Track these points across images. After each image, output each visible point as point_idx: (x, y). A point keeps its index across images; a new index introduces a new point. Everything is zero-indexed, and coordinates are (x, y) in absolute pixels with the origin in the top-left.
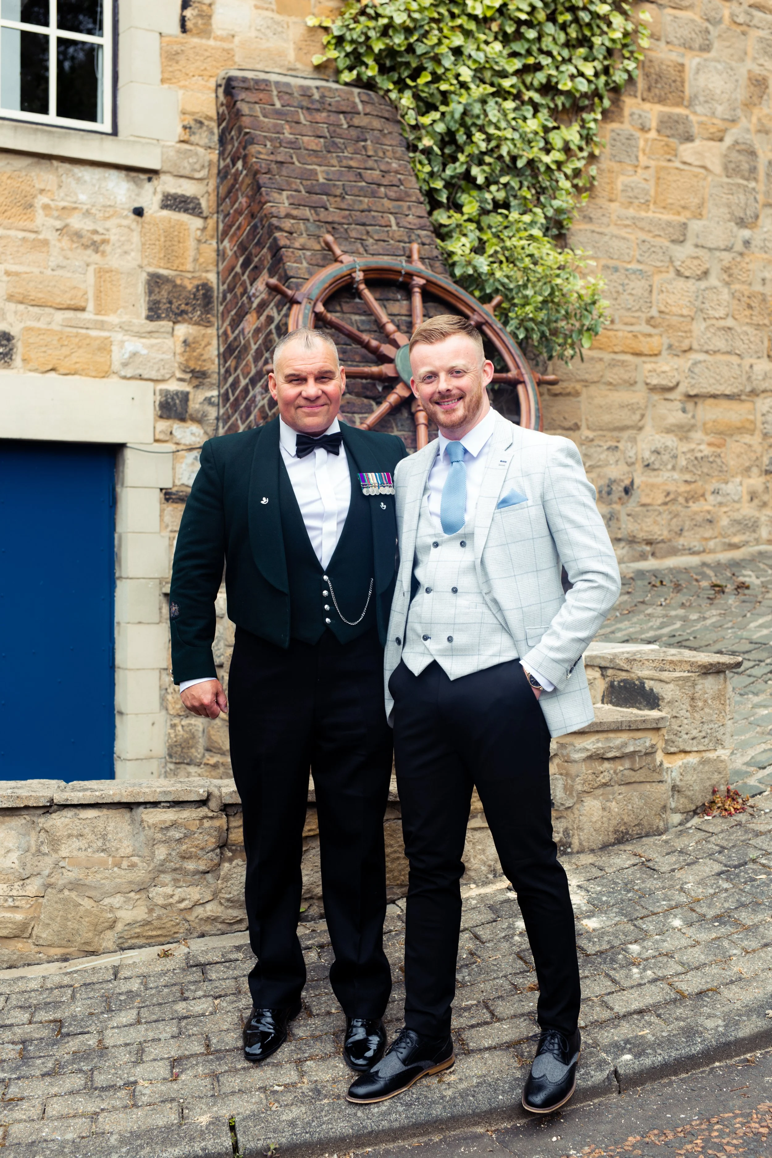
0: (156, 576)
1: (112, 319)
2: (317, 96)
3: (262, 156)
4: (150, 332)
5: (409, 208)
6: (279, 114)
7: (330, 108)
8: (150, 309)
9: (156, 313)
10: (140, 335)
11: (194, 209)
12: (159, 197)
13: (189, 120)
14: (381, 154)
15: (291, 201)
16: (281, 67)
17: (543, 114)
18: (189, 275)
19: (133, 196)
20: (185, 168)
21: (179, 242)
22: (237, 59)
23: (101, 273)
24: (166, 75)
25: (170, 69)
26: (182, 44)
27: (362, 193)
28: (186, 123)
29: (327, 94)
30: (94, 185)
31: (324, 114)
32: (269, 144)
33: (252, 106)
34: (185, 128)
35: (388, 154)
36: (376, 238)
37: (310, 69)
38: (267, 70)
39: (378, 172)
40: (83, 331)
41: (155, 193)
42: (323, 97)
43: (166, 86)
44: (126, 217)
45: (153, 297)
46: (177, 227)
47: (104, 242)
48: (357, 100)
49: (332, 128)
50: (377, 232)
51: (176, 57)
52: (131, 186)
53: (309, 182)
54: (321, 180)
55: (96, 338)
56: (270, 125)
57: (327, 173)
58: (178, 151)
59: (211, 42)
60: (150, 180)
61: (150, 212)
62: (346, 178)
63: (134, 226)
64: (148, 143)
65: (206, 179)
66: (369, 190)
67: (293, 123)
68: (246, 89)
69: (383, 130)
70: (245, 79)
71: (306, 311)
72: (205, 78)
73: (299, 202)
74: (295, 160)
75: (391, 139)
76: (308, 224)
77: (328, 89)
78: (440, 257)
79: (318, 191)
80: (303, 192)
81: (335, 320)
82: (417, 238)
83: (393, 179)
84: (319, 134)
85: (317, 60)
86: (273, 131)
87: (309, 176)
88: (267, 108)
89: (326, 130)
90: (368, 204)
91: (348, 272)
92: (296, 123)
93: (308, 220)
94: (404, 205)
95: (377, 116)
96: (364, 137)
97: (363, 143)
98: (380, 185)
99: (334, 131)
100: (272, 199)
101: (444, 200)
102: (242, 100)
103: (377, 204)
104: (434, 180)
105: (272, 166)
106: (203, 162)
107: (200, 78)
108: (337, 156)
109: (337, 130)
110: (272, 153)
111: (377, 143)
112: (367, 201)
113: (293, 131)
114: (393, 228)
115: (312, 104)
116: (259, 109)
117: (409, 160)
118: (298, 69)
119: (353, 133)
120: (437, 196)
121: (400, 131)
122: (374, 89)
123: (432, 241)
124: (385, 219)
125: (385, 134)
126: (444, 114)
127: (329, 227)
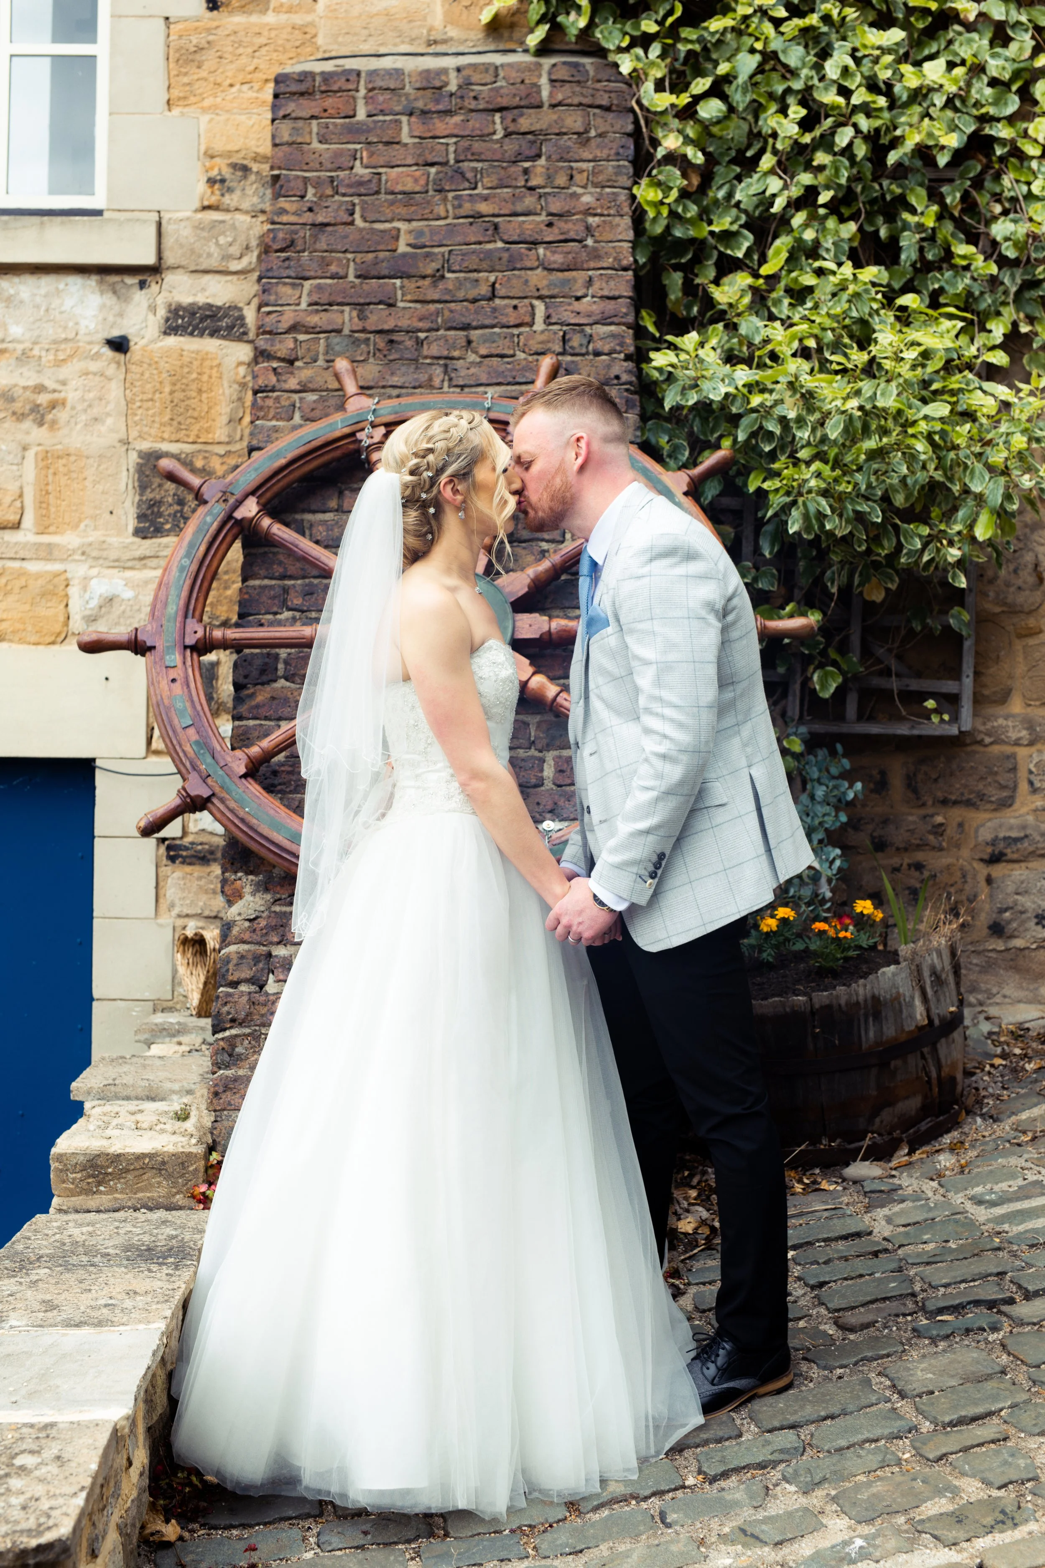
0: (147, 995)
1: (69, 539)
2: (453, 87)
3: (285, 219)
4: (142, 559)
5: (590, 282)
6: (355, 132)
7: (473, 105)
8: (141, 517)
9: (153, 523)
10: (120, 565)
11: (230, 328)
12: (162, 312)
13: (221, 167)
14: (561, 180)
15: (315, 298)
16: (412, 41)
17: (1022, 43)
18: (221, 450)
19: (111, 318)
20: (209, 255)
21: (200, 391)
22: (320, 40)
23: (47, 459)
24: (176, 93)
25: (186, 80)
26: (208, 30)
27: (485, 266)
28: (214, 173)
29: (476, 78)
30: (37, 307)
31: (457, 119)
32: (311, 191)
33: (300, 123)
34: (211, 182)
35: (578, 178)
36: (483, 351)
37: (478, 35)
38: (382, 50)
39: (543, 218)
40: (16, 564)
41: (153, 309)
42: (466, 84)
43: (176, 111)
44: (97, 356)
45: (149, 495)
46: (196, 364)
47: (53, 405)
48: (544, 81)
49: (465, 143)
50: (486, 340)
51: (197, 57)
52: (109, 299)
53: (371, 256)
54: (402, 248)
55: (38, 576)
56: (326, 156)
57: (420, 233)
58: (199, 227)
59: (270, 18)
60: (142, 285)
61: (142, 343)
62: (459, 239)
63: (111, 370)
64: (129, 220)
65: (253, 270)
66: (505, 255)
67: (380, 146)
68: (302, 94)
69: (587, 131)
70: (306, 76)
71: (209, 519)
72: (256, 86)
73: (332, 298)
74: (357, 216)
75: (598, 146)
76: (335, 339)
77: (486, 67)
78: (625, 377)
79: (385, 272)
80: (351, 277)
81: (279, 531)
82: (585, 342)
83: (573, 228)
84: (431, 159)
85: (486, 16)
86: (329, 166)
87: (378, 243)
88: (335, 125)
89: (452, 149)
90: (493, 285)
91: (347, 430)
92: (388, 143)
93: (339, 331)
94: (580, 276)
95: (580, 104)
96: (533, 152)
97: (527, 165)
98: (535, 243)
99: (468, 149)
100: (272, 298)
101: (740, 254)
102: (285, 117)
103: (514, 281)
104: (720, 217)
105: (301, 234)
106: (248, 239)
107: (245, 87)
108: (456, 198)
109: (477, 146)
110: (310, 210)
111: (562, 159)
112: (492, 278)
113: (374, 161)
114: (535, 328)
115: (437, 101)
116: (315, 129)
117: (628, 183)
118: (451, 39)
119: (511, 147)
120: (726, 248)
121: (630, 128)
122: (601, 52)
123: (621, 344)
124: (522, 310)
125: (588, 139)
126: (728, 79)
127: (380, 342)
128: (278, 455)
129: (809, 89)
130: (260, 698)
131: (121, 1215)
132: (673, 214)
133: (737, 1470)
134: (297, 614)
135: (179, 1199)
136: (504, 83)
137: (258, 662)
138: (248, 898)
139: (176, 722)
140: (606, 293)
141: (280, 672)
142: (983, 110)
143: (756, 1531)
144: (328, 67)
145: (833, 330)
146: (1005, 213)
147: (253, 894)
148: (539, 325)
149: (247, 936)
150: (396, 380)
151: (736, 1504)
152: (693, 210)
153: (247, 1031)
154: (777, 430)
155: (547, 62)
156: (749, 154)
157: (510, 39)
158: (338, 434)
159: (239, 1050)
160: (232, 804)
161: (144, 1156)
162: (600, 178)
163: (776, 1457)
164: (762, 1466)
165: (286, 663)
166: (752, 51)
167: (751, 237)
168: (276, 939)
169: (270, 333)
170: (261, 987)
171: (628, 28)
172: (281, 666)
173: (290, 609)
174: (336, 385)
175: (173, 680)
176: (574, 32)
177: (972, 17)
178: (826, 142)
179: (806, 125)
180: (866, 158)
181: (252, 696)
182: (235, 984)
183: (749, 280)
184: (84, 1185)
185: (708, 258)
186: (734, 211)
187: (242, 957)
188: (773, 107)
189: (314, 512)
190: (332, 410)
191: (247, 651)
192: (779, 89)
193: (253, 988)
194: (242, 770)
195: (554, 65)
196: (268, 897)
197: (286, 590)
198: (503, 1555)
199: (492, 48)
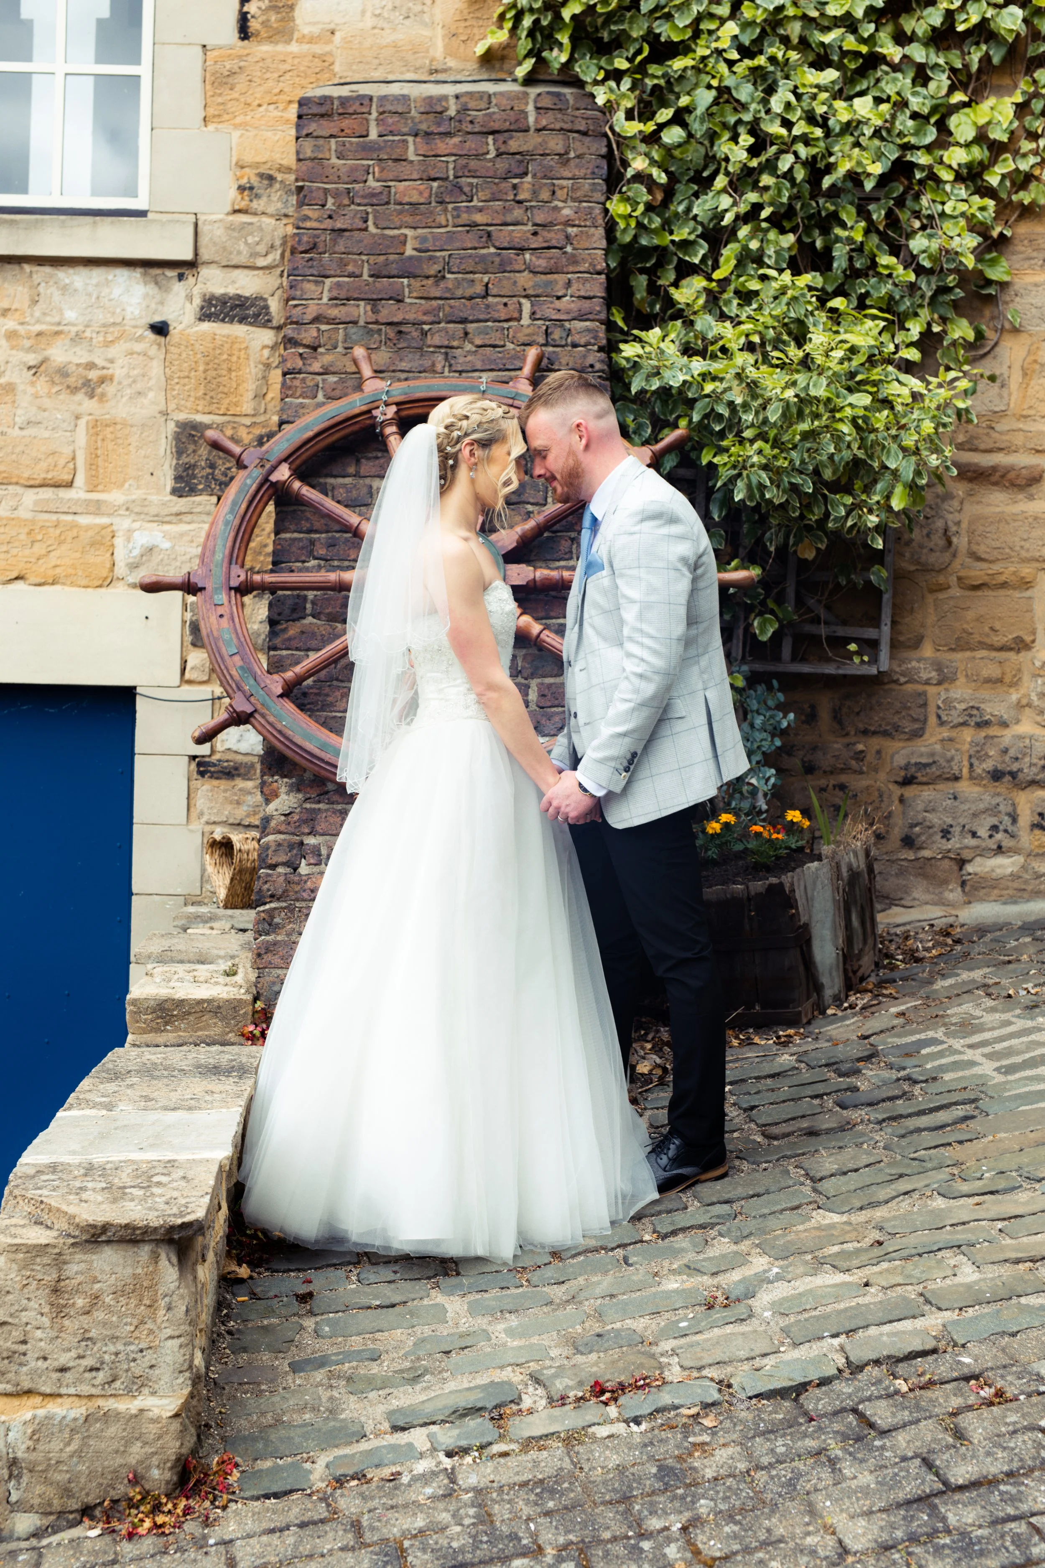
0: (179, 891)
1: (115, 497)
2: (452, 112)
3: (308, 224)
4: (177, 514)
5: (569, 283)
6: (368, 150)
7: (469, 128)
8: (178, 478)
9: (188, 483)
10: (159, 519)
11: (256, 316)
12: (197, 301)
13: (250, 176)
14: (545, 195)
15: (335, 294)
16: (416, 70)
17: (940, 82)
18: (247, 421)
19: (153, 306)
20: (239, 253)
21: (230, 370)
22: (337, 68)
23: (97, 427)
24: (211, 111)
25: (220, 100)
26: (240, 57)
27: (479, 268)
28: (244, 181)
29: (472, 105)
30: (89, 295)
31: (456, 140)
32: (330, 201)
33: (321, 142)
34: (241, 189)
35: (559, 193)
36: (478, 342)
37: (473, 65)
38: (391, 78)
39: (529, 227)
40: (69, 518)
41: (190, 298)
42: (464, 110)
43: (211, 127)
44: (140, 339)
45: (184, 459)
46: (227, 346)
47: (102, 380)
48: (530, 108)
49: (462, 161)
50: (480, 332)
51: (230, 80)
52: (151, 289)
53: (382, 258)
54: (409, 252)
55: (88, 528)
56: (343, 170)
57: (423, 239)
58: (230, 228)
59: (294, 48)
60: (181, 277)
61: (180, 327)
62: (458, 245)
63: (153, 351)
64: (170, 221)
65: (277, 266)
66: (497, 260)
67: (390, 163)
68: (322, 116)
69: (567, 153)
70: (325, 100)
71: (249, 481)
72: (281, 106)
73: (350, 294)
74: (370, 223)
75: (577, 166)
76: (352, 329)
77: (481, 95)
78: (598, 366)
79: (395, 272)
80: (365, 276)
81: (308, 492)
82: (564, 335)
83: (554, 236)
84: (433, 174)
85: (480, 49)
86: (346, 179)
87: (389, 247)
88: (351, 143)
89: (451, 166)
90: (487, 285)
91: (364, 408)
92: (396, 160)
93: (355, 323)
94: (561, 279)
95: (562, 129)
96: (521, 170)
97: (515, 181)
98: (522, 249)
99: (466, 166)
100: (298, 293)
101: (696, 261)
102: (307, 135)
103: (505, 282)
104: (680, 228)
105: (323, 238)
106: (273, 239)
107: (272, 107)
108: (455, 209)
109: (473, 164)
110: (330, 217)
111: (545, 177)
112: (486, 279)
113: (385, 175)
114: (522, 322)
115: (439, 124)
116: (333, 147)
117: (602, 199)
118: (450, 69)
119: (502, 165)
120: (685, 254)
121: (604, 151)
122: (579, 84)
123: (596, 337)
124: (511, 307)
125: (568, 160)
126: (688, 110)
127: (391, 332)
128: (306, 428)
129: (757, 120)
130: (291, 632)
131: (184, 1048)
132: (640, 225)
133: (683, 1230)
134: (322, 563)
135: (231, 1037)
136: (495, 110)
137: (290, 602)
138: (283, 796)
139: (224, 650)
140: (582, 293)
141: (308, 611)
142: (906, 140)
143: (698, 1266)
144: (344, 91)
145: (774, 328)
146: (923, 228)
147: (288, 793)
148: (526, 320)
149: (283, 828)
150: (404, 365)
151: (683, 1250)
152: (657, 222)
153: (284, 904)
154: (726, 414)
155: (533, 91)
156: (705, 174)
157: (501, 69)
158: (357, 411)
159: (277, 920)
160: (271, 719)
161: (203, 1001)
162: (578, 194)
163: (714, 1220)
164: (702, 1227)
165: (313, 603)
166: (709, 87)
167: (706, 245)
168: (307, 831)
169: (296, 323)
170: (295, 869)
171: (603, 63)
172: (309, 606)
173: (315, 558)
174: (353, 369)
175: (221, 616)
176: (557, 66)
177: (897, 60)
178: (770, 166)
179: (754, 151)
180: (803, 180)
181: (285, 630)
182: (273, 867)
183: (704, 283)
184: (154, 1024)
185: (669, 262)
186: (692, 223)
187: (279, 845)
188: (726, 136)
189: (335, 476)
190: (350, 390)
191: (280, 593)
192: (732, 120)
193: (288, 870)
194: (279, 691)
195: (539, 95)
196: (300, 796)
197: (312, 542)
198: (504, 1284)
199: (485, 77)
